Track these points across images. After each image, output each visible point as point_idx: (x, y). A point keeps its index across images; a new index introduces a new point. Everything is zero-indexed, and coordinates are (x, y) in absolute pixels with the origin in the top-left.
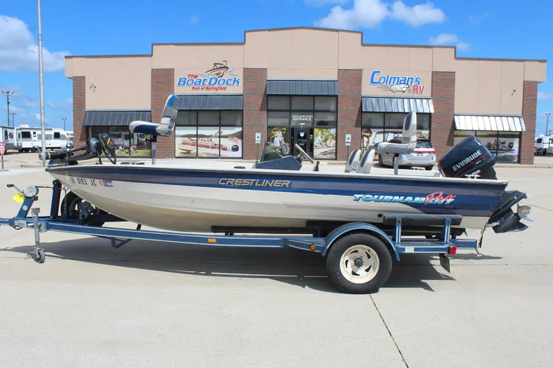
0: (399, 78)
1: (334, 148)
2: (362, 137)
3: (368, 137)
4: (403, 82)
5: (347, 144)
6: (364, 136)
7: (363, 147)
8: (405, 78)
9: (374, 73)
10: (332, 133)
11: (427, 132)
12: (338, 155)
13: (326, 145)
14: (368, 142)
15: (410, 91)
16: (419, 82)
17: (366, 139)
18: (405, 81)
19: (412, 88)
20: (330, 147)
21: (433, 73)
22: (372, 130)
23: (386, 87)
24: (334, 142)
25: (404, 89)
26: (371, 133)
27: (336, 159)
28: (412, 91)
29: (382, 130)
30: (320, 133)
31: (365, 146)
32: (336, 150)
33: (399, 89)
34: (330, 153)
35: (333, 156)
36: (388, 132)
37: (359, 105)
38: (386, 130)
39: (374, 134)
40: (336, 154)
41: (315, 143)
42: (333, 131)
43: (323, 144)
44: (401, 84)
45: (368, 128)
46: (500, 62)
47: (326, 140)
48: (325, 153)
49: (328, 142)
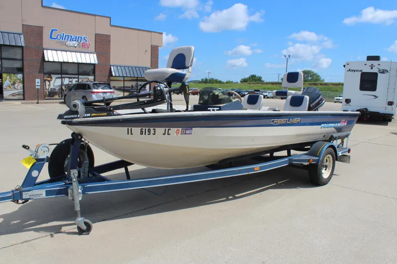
0: (71, 36)
1: (22, 90)
2: (45, 81)
3: (49, 81)
4: (74, 39)
5: (37, 87)
6: (46, 80)
7: (46, 89)
8: (76, 37)
9: (53, 30)
10: (19, 78)
11: (92, 77)
12: (26, 96)
13: (15, 88)
14: (49, 85)
15: (79, 47)
16: (86, 41)
17: (47, 83)
18: (76, 39)
19: (80, 44)
20: (18, 89)
21: (96, 35)
22: (52, 76)
23: (62, 42)
24: (21, 85)
25: (76, 45)
26: (51, 78)
27: (24, 99)
28: (81, 47)
29: (60, 76)
30: (8, 77)
31: (47, 88)
32: (24, 91)
33: (72, 45)
34: (18, 95)
35: (21, 97)
36: (65, 77)
37: (42, 55)
38: (63, 76)
39: (54, 79)
40: (24, 95)
41: (4, 86)
42: (20, 76)
43: (12, 87)
44: (73, 41)
45: (50, 74)
46: (137, 31)
47: (14, 84)
48: (13, 95)
49: (16, 85)
